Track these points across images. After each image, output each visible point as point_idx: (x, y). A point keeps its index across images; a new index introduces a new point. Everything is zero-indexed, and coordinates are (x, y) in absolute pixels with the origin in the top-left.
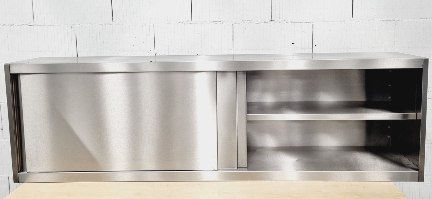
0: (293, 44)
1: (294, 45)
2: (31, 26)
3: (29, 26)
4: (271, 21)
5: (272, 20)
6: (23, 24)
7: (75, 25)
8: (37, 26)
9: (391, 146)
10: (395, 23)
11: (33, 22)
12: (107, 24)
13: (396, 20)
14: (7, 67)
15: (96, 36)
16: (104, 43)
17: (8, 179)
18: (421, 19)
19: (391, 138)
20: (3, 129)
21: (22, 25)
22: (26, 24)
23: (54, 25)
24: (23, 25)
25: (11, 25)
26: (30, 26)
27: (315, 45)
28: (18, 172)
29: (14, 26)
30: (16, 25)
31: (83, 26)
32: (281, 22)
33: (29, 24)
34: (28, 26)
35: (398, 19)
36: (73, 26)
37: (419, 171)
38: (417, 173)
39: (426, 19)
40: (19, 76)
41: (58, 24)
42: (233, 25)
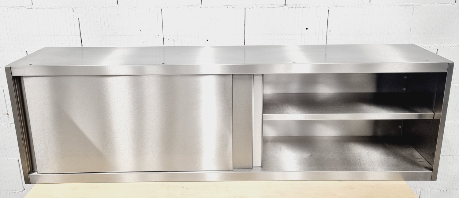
0: (307, 29)
2: (30, 8)
3: (27, 8)
4: (285, 5)
5: (286, 4)
7: (77, 8)
8: (36, 8)
9: (401, 135)
10: (414, 8)
11: (31, 4)
12: (111, 7)
13: (415, 5)
14: (9, 70)
15: (101, 20)
16: (109, 27)
17: (18, 161)
18: (441, 4)
19: (402, 128)
20: (8, 114)
21: (20, 7)
22: (24, 6)
23: (54, 8)
24: (21, 8)
25: (7, 7)
27: (330, 31)
28: (29, 174)
29: (11, 8)
30: (13, 8)
31: (86, 9)
32: (295, 6)
33: (28, 6)
35: (417, 4)
36: (74, 9)
37: (432, 171)
38: (431, 172)
39: (445, 4)
40: (22, 78)
41: (58, 7)
42: (245, 9)
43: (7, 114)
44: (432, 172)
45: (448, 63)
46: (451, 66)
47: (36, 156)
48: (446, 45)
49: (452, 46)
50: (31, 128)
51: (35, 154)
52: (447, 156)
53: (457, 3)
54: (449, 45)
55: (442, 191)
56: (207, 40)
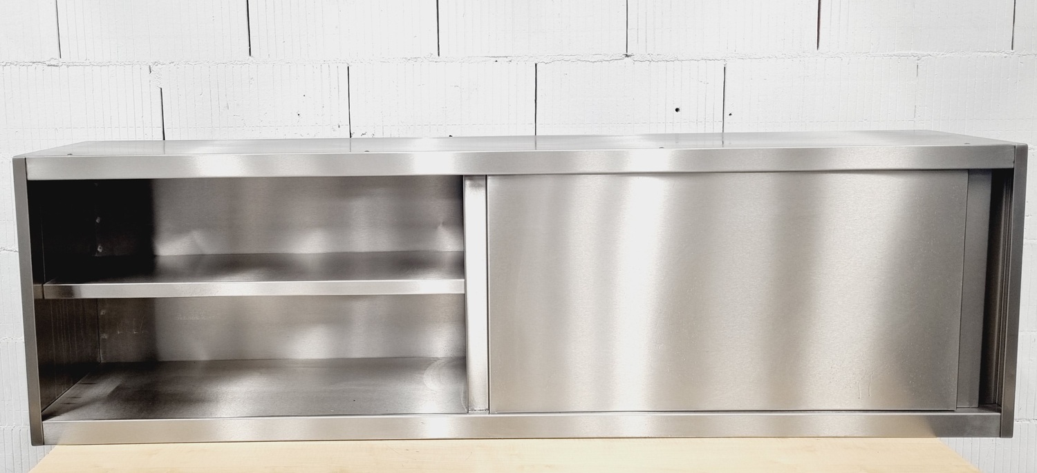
0: (677, 110)
1: (679, 112)
2: (54, 66)
3: (49, 65)
4: (627, 56)
5: (629, 54)
6: (35, 61)
7: (159, 66)
8: (68, 66)
10: (917, 61)
11: (58, 57)
12: (236, 62)
13: (920, 57)
14: (21, 165)
15: (210, 91)
16: (228, 107)
18: (980, 53)
21: (31, 64)
22: (42, 61)
23: (108, 64)
24: (34, 65)
25: (4, 64)
26: (50, 67)
27: (730, 114)
28: (43, 419)
29: (13, 66)
30: (16, 65)
31: (178, 66)
32: (649, 58)
33: (49, 61)
34: (46, 67)
35: (926, 53)
36: (153, 68)
37: (1001, 413)
38: (997, 416)
39: (989, 54)
41: (117, 62)
42: (536, 65)
44: (999, 415)
45: (1015, 147)
46: (1021, 152)
52: (1029, 420)
53: (1016, 51)
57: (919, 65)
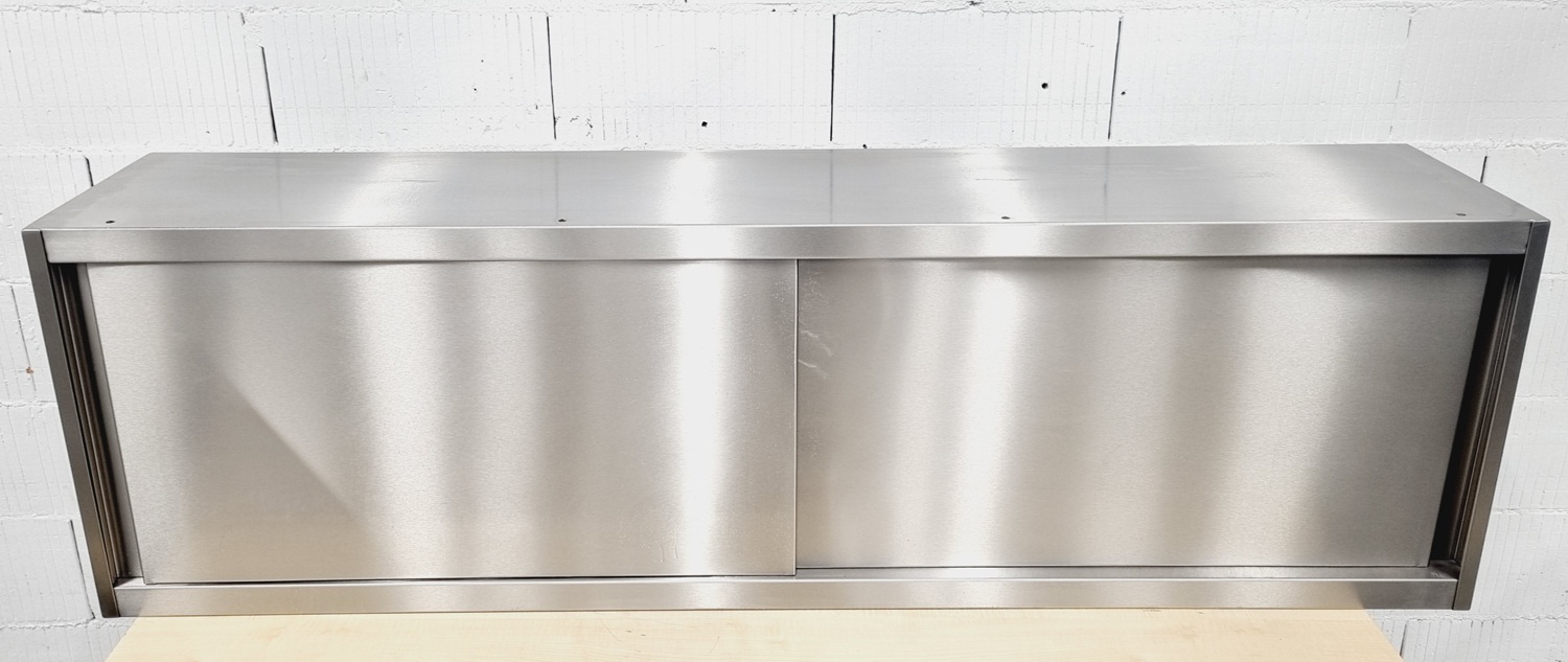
0: (1044, 86)
1: (1046, 90)
2: (94, 12)
3: (85, 11)
4: (973, 4)
5: (975, 1)
6: (62, 7)
7: (256, 12)
8: (116, 13)
10: (1412, 15)
12: (374, 9)
13: (1416, 7)
14: (35, 242)
15: (338, 53)
16: (366, 77)
17: (69, 526)
20: (33, 369)
21: (58, 8)
22: (75, 4)
23: (177, 9)
24: (63, 10)
25: (16, 8)
26: (88, 14)
27: (1123, 93)
28: (114, 585)
29: (29, 11)
30: (35, 10)
31: (286, 14)
32: (1006, 8)
33: (84, 7)
34: (81, 13)
35: (1425, 3)
36: (248, 16)
37: (1458, 578)
38: (1453, 582)
40: (80, 270)
41: (191, 6)
42: (834, 16)
43: (29, 371)
44: (1455, 580)
45: (1531, 223)
46: (1539, 232)
47: (136, 526)
48: (1515, 141)
49: (1537, 144)
50: (120, 434)
51: (135, 521)
52: (1502, 510)
54: (1524, 142)
55: (1477, 624)
56: (704, 124)
57: (1413, 20)
